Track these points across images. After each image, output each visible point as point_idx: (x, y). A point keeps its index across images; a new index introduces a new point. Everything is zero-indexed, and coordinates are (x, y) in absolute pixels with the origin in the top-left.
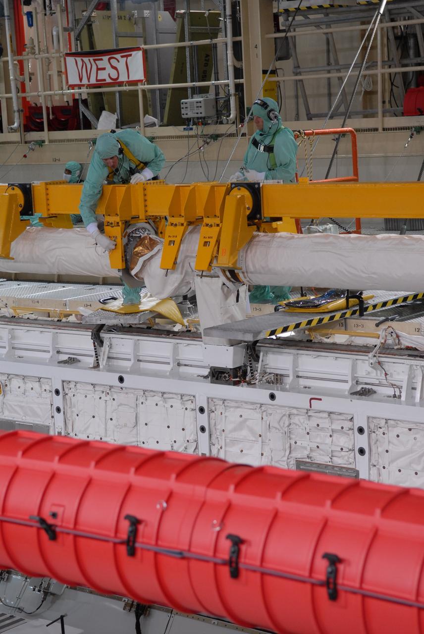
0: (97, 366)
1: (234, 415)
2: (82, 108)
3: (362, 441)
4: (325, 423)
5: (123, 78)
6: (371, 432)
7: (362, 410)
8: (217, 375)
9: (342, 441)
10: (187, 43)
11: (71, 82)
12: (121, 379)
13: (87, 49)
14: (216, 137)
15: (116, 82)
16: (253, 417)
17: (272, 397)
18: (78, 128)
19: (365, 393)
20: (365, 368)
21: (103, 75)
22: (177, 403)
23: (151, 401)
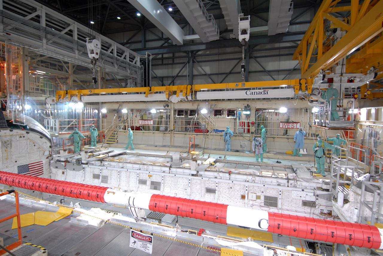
0: (169, 173)
1: (195, 181)
2: (141, 127)
3: (217, 185)
4: (211, 182)
5: (149, 124)
6: (218, 183)
7: (217, 180)
8: (193, 175)
9: (213, 185)
10: (160, 120)
11: (140, 124)
12: (175, 175)
13: (142, 119)
14: (165, 133)
15: (148, 124)
16: (199, 182)
17: (202, 178)
18: (140, 130)
19: (216, 178)
20: (216, 174)
21: (145, 123)
22: (185, 179)
23: (180, 179)
